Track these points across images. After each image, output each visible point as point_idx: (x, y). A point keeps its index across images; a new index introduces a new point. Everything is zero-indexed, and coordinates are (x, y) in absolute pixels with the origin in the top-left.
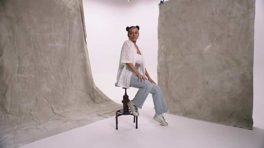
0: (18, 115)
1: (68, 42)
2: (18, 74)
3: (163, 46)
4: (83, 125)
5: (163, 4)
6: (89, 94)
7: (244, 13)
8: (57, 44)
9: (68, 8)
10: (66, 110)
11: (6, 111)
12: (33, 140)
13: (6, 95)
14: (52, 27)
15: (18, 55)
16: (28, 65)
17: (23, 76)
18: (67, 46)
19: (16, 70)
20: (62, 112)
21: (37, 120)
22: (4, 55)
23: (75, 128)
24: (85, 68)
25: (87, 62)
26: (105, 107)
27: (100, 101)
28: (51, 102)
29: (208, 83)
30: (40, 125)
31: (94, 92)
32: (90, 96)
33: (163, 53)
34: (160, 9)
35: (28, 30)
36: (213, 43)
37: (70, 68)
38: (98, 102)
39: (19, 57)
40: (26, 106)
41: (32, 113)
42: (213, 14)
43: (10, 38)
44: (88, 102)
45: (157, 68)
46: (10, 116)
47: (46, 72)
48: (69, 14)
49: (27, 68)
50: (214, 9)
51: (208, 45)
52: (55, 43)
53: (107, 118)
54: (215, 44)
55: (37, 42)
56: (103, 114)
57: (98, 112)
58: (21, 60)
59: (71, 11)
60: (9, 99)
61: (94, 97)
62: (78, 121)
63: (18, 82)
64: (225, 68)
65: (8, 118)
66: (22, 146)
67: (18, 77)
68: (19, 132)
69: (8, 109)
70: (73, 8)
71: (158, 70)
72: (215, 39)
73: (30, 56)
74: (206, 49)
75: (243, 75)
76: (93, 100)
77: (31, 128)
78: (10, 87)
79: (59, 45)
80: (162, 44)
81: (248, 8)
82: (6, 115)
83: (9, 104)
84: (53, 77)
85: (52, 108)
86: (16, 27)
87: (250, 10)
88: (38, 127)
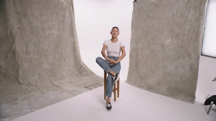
0: (28, 86)
1: (62, 29)
2: (26, 56)
3: (135, 35)
4: (74, 95)
5: (136, 2)
6: (78, 69)
7: (196, 18)
8: (53, 31)
9: (61, 2)
10: (61, 81)
11: (20, 83)
12: (42, 107)
13: (19, 72)
14: (50, 18)
15: (25, 42)
16: (32, 48)
17: (29, 57)
18: (61, 32)
19: (25, 52)
20: (58, 83)
21: (41, 90)
22: (16, 42)
23: (69, 98)
24: (75, 50)
25: (77, 45)
26: (90, 79)
27: (86, 74)
28: (50, 75)
29: (166, 67)
30: (44, 95)
31: (81, 67)
32: (78, 70)
33: (134, 41)
34: (134, 6)
35: (32, 22)
36: (172, 38)
37: (63, 49)
38: (84, 75)
39: (26, 43)
40: (32, 80)
41: (37, 84)
42: (174, 15)
43: (19, 28)
44: (77, 75)
45: (130, 52)
46: (22, 86)
47: (45, 53)
48: (62, 7)
49: (32, 51)
50: (175, 12)
51: (169, 39)
52: (52, 31)
53: (91, 89)
54: (174, 39)
55: (38, 30)
56: (88, 86)
57: (84, 84)
58: (28, 45)
59: (63, 5)
60: (21, 74)
61: (82, 71)
62: (71, 92)
63: (26, 62)
64: (179, 58)
65: (21, 87)
66: (35, 111)
67: (26, 58)
68: (31, 99)
69: (21, 81)
70: (65, 2)
71: (130, 53)
72: (174, 35)
73: (34, 41)
74: (167, 41)
75: (192, 64)
76: (81, 73)
77: (38, 97)
78: (21, 66)
79: (55, 32)
80: (134, 34)
81: (200, 15)
82: (20, 85)
83: (21, 78)
84: (51, 57)
85: (51, 80)
86: (23, 20)
87: (201, 17)
88: (43, 96)
